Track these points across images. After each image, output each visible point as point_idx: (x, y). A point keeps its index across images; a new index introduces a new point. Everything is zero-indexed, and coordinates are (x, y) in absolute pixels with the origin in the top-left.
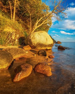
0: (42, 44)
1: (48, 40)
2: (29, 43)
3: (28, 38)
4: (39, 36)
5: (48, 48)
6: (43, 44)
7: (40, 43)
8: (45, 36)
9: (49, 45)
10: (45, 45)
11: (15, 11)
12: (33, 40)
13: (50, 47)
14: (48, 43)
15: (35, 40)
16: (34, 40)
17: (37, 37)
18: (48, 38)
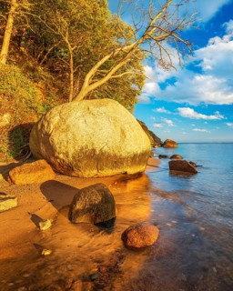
0: (102, 153)
1: (128, 135)
2: (43, 149)
3: (39, 126)
4: (90, 119)
5: (131, 170)
6: (109, 155)
7: (94, 150)
8: (115, 120)
9: (135, 155)
10: (115, 156)
11: (10, 31)
12: (57, 138)
13: (140, 163)
14: (129, 149)
15: (70, 135)
16: (63, 136)
17: (81, 123)
18: (127, 126)
